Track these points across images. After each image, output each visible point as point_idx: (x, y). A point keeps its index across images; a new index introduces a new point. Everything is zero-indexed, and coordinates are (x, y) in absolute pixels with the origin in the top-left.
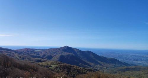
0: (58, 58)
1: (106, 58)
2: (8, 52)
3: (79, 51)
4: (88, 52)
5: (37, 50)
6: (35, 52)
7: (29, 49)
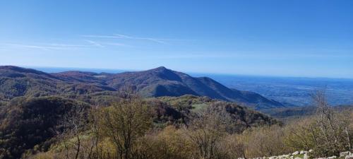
0: (151, 90)
1: (239, 92)
2: (39, 78)
3: (189, 77)
4: (206, 79)
5: (96, 74)
6: (97, 79)
7: (80, 72)
